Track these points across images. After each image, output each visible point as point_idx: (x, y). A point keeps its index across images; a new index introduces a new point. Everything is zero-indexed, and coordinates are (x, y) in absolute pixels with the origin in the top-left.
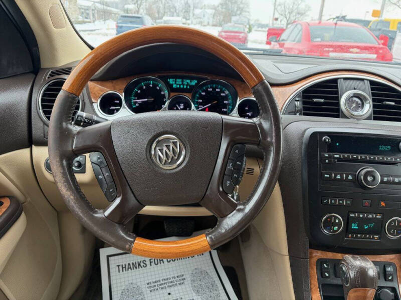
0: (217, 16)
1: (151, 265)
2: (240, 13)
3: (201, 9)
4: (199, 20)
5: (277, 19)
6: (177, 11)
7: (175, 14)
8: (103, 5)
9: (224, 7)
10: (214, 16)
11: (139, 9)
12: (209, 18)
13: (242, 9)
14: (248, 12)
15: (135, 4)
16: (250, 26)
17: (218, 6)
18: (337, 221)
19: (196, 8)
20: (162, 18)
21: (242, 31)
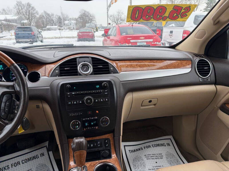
0: (78, 24)
1: (12, 167)
2: (91, 22)
3: (69, 20)
4: (68, 27)
5: (110, 24)
6: (55, 23)
7: (54, 24)
8: (7, 22)
9: (81, 19)
10: (76, 24)
11: (30, 22)
12: (73, 26)
13: (92, 20)
14: (95, 21)
15: (28, 20)
16: (96, 28)
17: (78, 19)
18: (77, 123)
19: (66, 20)
20: (46, 27)
21: (91, 31)
